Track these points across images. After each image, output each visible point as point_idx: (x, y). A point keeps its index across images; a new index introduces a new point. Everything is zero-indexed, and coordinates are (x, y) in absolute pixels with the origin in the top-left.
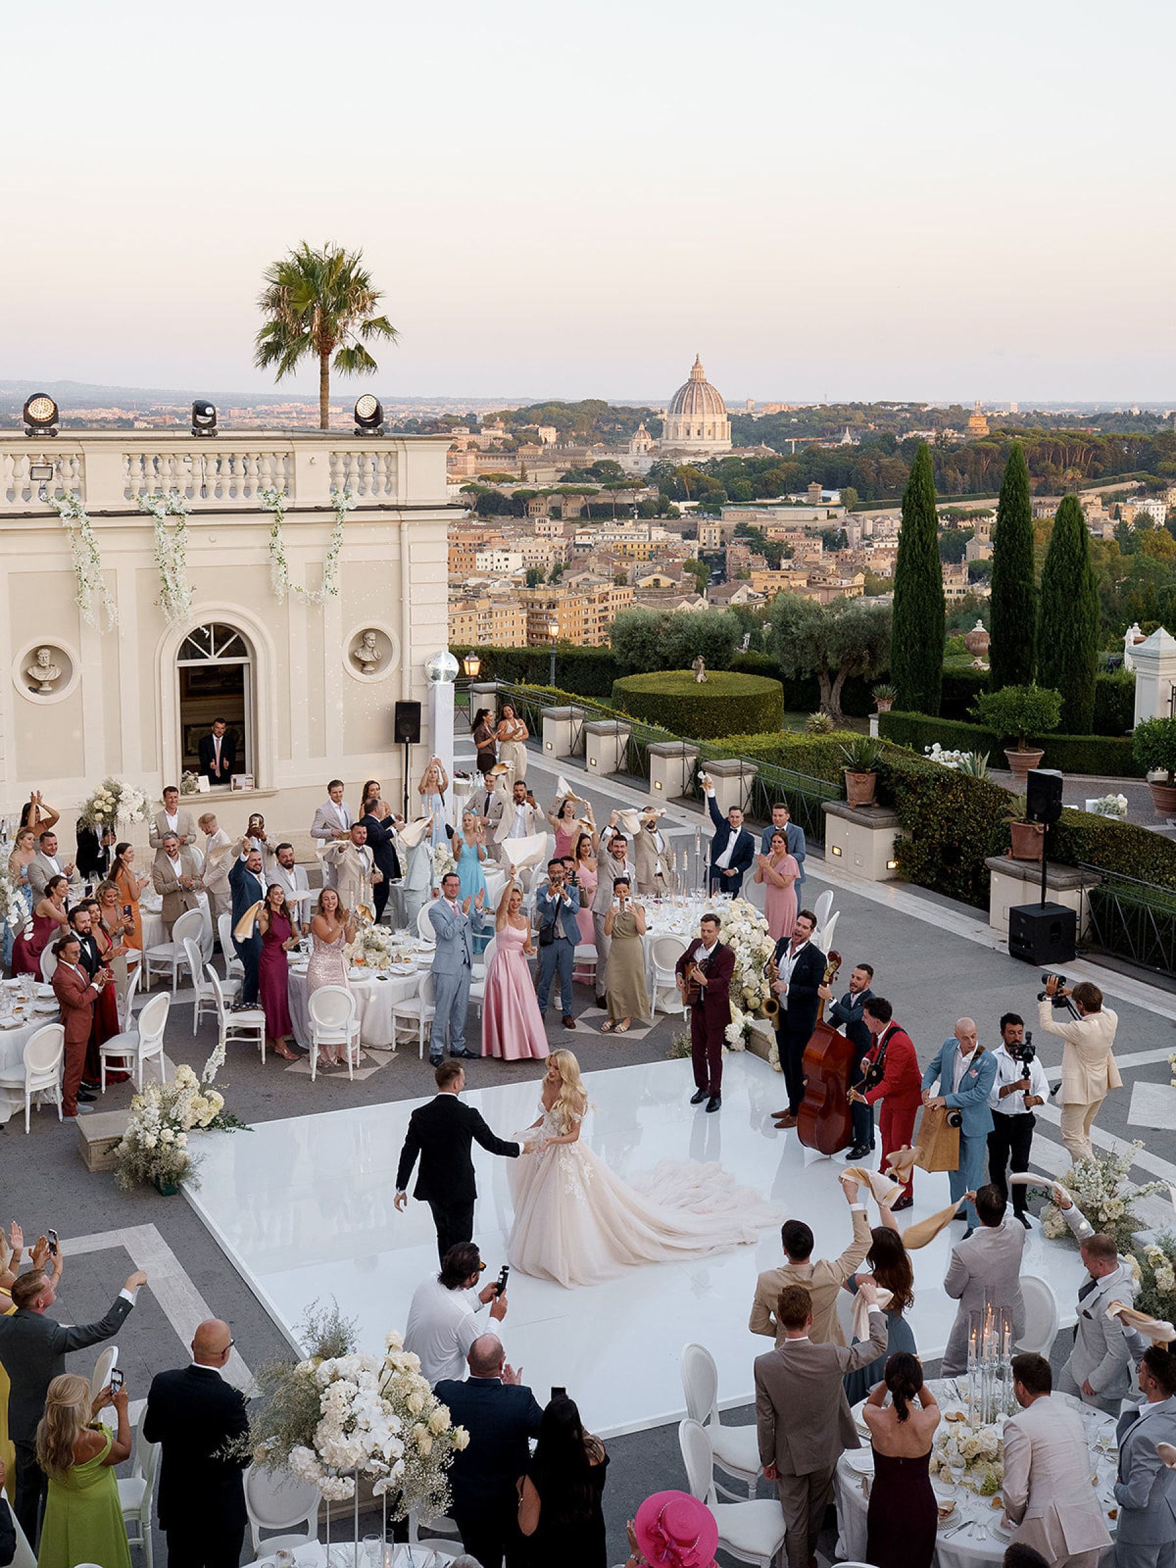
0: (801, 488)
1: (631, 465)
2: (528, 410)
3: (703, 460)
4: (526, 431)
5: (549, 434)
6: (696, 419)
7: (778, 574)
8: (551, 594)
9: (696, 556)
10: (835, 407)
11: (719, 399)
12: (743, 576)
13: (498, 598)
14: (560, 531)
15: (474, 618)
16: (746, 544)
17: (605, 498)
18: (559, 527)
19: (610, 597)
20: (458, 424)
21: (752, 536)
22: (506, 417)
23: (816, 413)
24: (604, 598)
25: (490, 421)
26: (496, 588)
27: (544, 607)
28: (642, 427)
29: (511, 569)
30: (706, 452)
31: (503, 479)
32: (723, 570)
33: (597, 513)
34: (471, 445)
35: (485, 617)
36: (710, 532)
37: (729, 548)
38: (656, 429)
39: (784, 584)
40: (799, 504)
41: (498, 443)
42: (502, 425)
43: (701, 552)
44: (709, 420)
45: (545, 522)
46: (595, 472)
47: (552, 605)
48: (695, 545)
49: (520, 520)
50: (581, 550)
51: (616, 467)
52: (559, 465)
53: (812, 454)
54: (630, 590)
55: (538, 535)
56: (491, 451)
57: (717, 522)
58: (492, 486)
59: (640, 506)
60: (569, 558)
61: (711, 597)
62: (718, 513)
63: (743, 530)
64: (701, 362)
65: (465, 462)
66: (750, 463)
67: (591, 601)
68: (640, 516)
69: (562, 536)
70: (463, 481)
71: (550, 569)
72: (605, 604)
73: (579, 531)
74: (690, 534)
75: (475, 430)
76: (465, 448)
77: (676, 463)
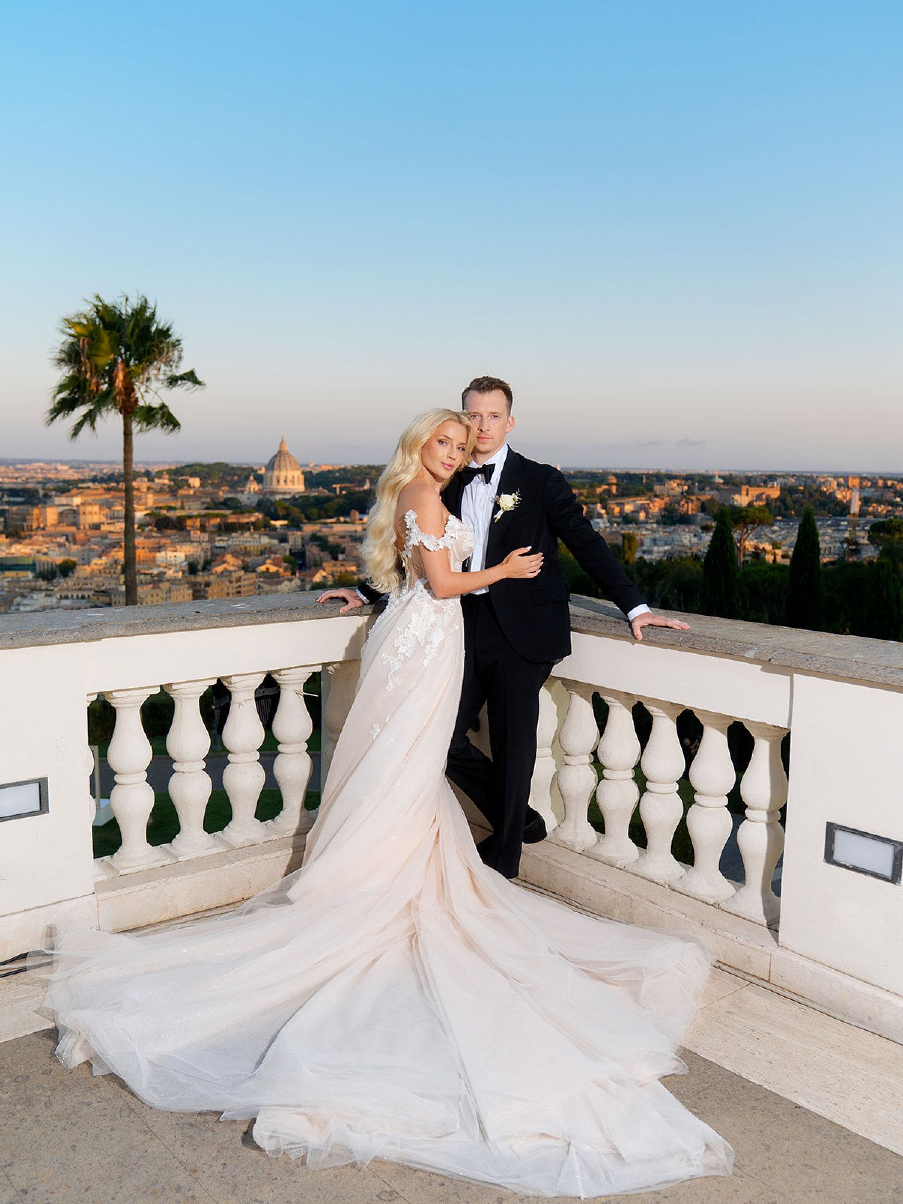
0: (346, 513)
1: (246, 500)
2: (182, 468)
3: (288, 497)
4: (182, 480)
5: (195, 482)
6: (283, 474)
7: (338, 563)
8: (206, 579)
9: (288, 553)
10: (359, 467)
11: (296, 462)
12: (318, 566)
13: (173, 581)
14: (206, 539)
15: (160, 594)
16: (318, 546)
17: (232, 519)
18: (205, 537)
19: (242, 579)
20: (140, 476)
21: (318, 540)
22: (169, 472)
23: (349, 470)
24: (239, 580)
25: (159, 474)
26: (170, 573)
27: (202, 586)
28: (252, 478)
29: (178, 561)
30: (290, 493)
31: (170, 508)
32: (304, 561)
33: (227, 529)
34: (149, 488)
35: (166, 594)
36: (295, 538)
37: (307, 548)
38: (260, 479)
39: (342, 569)
40: (345, 522)
41: (165, 487)
42: (167, 476)
43: (291, 550)
44: (290, 474)
45: (196, 533)
46: (226, 504)
47: (207, 585)
48: (287, 546)
49: (180, 533)
50: (219, 550)
51: (237, 501)
52: (203, 500)
53: (351, 494)
54: (254, 575)
55: (193, 542)
56: (160, 491)
57: (299, 533)
58: (164, 512)
59: (253, 524)
60: (212, 555)
61: (302, 578)
62: (299, 529)
63: (314, 538)
64: (285, 441)
65: (147, 498)
66: (316, 499)
67: (231, 582)
68: (255, 529)
69: (208, 542)
70: (146, 509)
71: (202, 562)
72: (239, 584)
73: (217, 538)
74: (283, 540)
75: (151, 480)
76: (145, 490)
77: (272, 498)
